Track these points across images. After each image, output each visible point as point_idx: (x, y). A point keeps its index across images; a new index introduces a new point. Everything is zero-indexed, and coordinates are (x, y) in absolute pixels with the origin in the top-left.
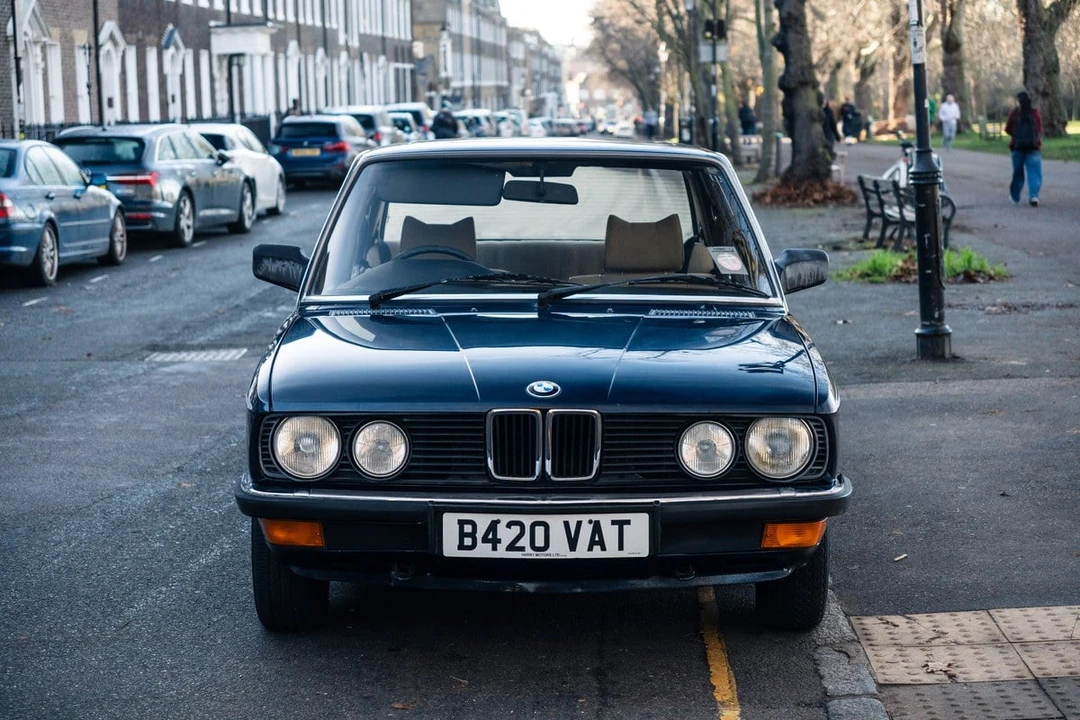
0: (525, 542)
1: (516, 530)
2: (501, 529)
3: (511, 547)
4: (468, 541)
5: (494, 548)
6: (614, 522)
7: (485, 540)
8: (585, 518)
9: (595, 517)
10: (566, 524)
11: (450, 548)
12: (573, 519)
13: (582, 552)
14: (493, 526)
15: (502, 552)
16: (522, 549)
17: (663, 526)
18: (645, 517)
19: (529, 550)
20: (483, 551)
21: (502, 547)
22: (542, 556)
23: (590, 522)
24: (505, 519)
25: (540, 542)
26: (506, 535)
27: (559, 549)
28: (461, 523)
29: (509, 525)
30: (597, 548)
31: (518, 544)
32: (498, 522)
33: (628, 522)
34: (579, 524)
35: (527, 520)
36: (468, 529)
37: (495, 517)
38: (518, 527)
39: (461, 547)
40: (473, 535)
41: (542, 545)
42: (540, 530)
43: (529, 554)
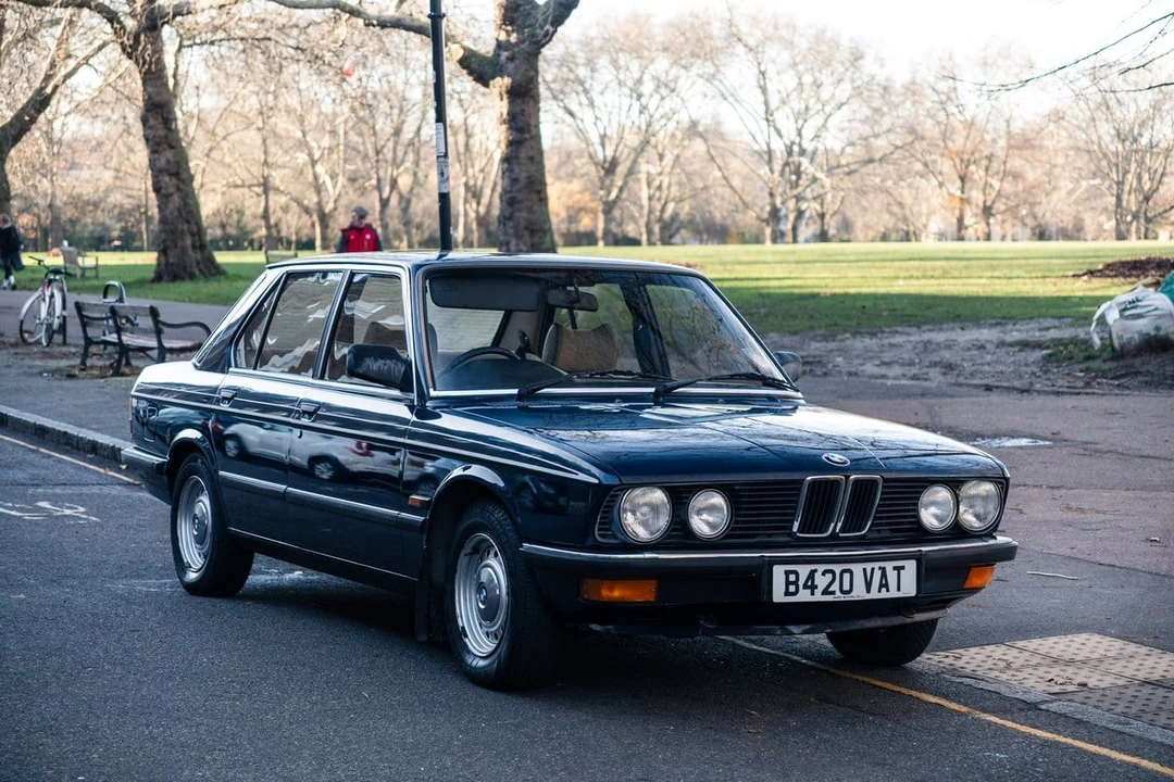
0: (835, 587)
1: (829, 577)
2: (818, 576)
3: (825, 592)
4: (792, 588)
5: (813, 594)
6: (895, 568)
7: (805, 587)
8: (877, 565)
9: (882, 564)
10: (865, 570)
11: (779, 596)
12: (869, 566)
13: (874, 595)
14: (812, 574)
15: (818, 597)
16: (833, 593)
17: (926, 569)
18: (914, 562)
19: (838, 594)
20: (804, 596)
21: (818, 592)
22: (848, 598)
23: (880, 568)
24: (821, 568)
25: (846, 587)
26: (821, 581)
27: (859, 593)
28: (787, 573)
29: (823, 574)
30: (884, 590)
31: (831, 589)
32: (816, 571)
33: (903, 568)
34: (873, 569)
35: (838, 568)
36: (792, 578)
37: (813, 567)
38: (831, 575)
39: (787, 593)
40: (796, 583)
41: (848, 589)
42: (846, 576)
43: (839, 597)
